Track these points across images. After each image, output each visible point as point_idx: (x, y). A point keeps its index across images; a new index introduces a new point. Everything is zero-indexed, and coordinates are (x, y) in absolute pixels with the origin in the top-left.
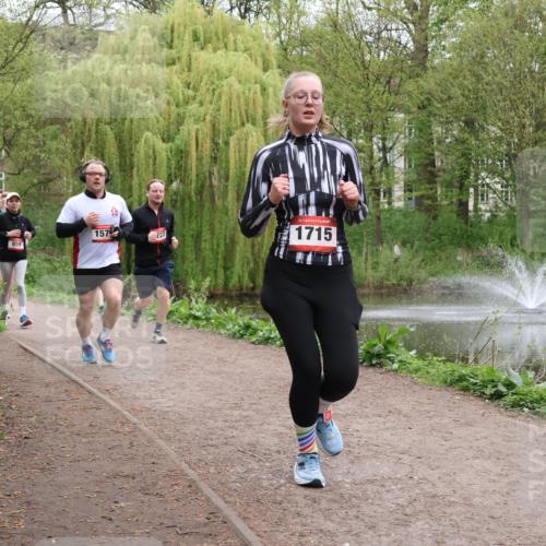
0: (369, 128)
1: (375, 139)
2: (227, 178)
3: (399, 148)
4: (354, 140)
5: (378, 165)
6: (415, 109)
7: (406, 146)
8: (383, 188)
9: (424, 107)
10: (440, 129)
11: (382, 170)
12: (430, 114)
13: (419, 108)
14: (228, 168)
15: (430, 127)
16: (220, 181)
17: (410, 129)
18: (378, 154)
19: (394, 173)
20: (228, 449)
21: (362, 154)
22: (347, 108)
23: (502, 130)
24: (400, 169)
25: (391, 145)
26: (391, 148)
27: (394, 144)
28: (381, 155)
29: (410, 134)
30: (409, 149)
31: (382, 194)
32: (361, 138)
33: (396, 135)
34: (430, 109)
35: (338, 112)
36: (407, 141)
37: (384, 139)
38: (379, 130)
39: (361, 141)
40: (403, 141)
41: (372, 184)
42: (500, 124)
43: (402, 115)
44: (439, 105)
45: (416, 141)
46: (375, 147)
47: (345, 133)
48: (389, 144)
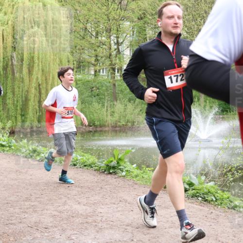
0: (109, 31)
1: (112, 37)
2: (22, 60)
3: (126, 43)
4: (100, 38)
5: (114, 53)
6: (136, 19)
7: (131, 42)
8: (117, 67)
9: (142, 19)
10: (151, 32)
11: (116, 56)
12: (145, 22)
13: (139, 19)
14: (23, 54)
15: (145, 30)
16: (18, 62)
17: (134, 32)
18: (114, 47)
19: (124, 58)
20: (21, 225)
21: (104, 46)
22: (96, 18)
23: (187, 32)
24: (127, 55)
25: (122, 41)
26: (122, 43)
27: (123, 41)
28: (116, 47)
29: (133, 35)
30: (133, 43)
31: (116, 71)
32: (104, 36)
33: (125, 35)
34: (146, 19)
35: (90, 20)
36: (131, 39)
37: (118, 37)
38: (115, 32)
39: (103, 38)
40: (129, 39)
41: (111, 64)
42: (186, 29)
43: (129, 23)
44: (150, 17)
45: (137, 39)
46: (112, 42)
47: (94, 34)
48: (121, 40)
